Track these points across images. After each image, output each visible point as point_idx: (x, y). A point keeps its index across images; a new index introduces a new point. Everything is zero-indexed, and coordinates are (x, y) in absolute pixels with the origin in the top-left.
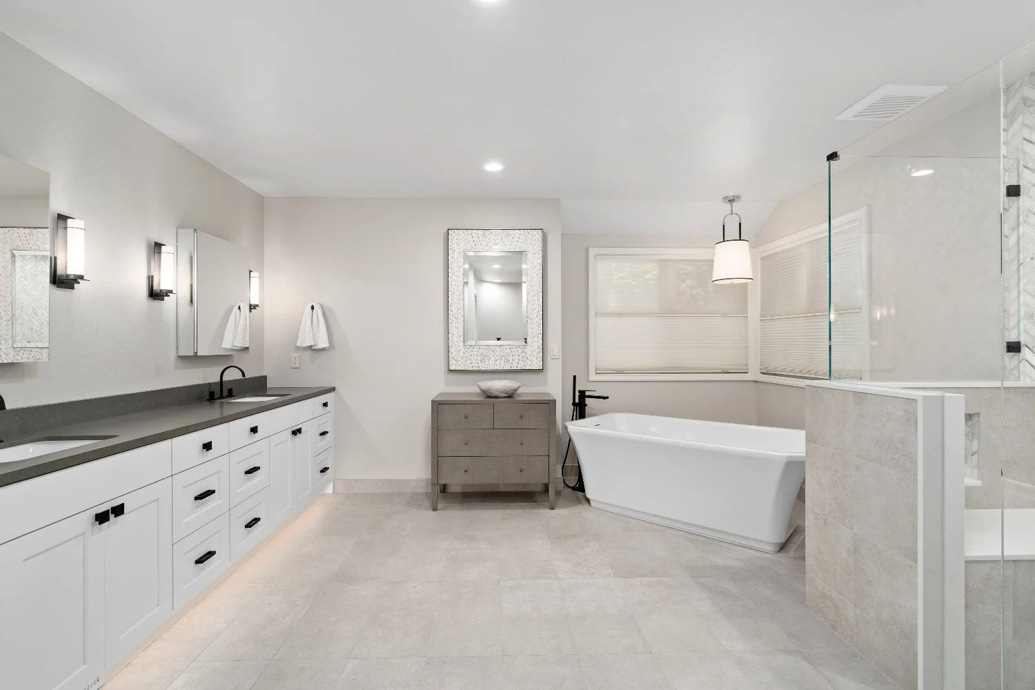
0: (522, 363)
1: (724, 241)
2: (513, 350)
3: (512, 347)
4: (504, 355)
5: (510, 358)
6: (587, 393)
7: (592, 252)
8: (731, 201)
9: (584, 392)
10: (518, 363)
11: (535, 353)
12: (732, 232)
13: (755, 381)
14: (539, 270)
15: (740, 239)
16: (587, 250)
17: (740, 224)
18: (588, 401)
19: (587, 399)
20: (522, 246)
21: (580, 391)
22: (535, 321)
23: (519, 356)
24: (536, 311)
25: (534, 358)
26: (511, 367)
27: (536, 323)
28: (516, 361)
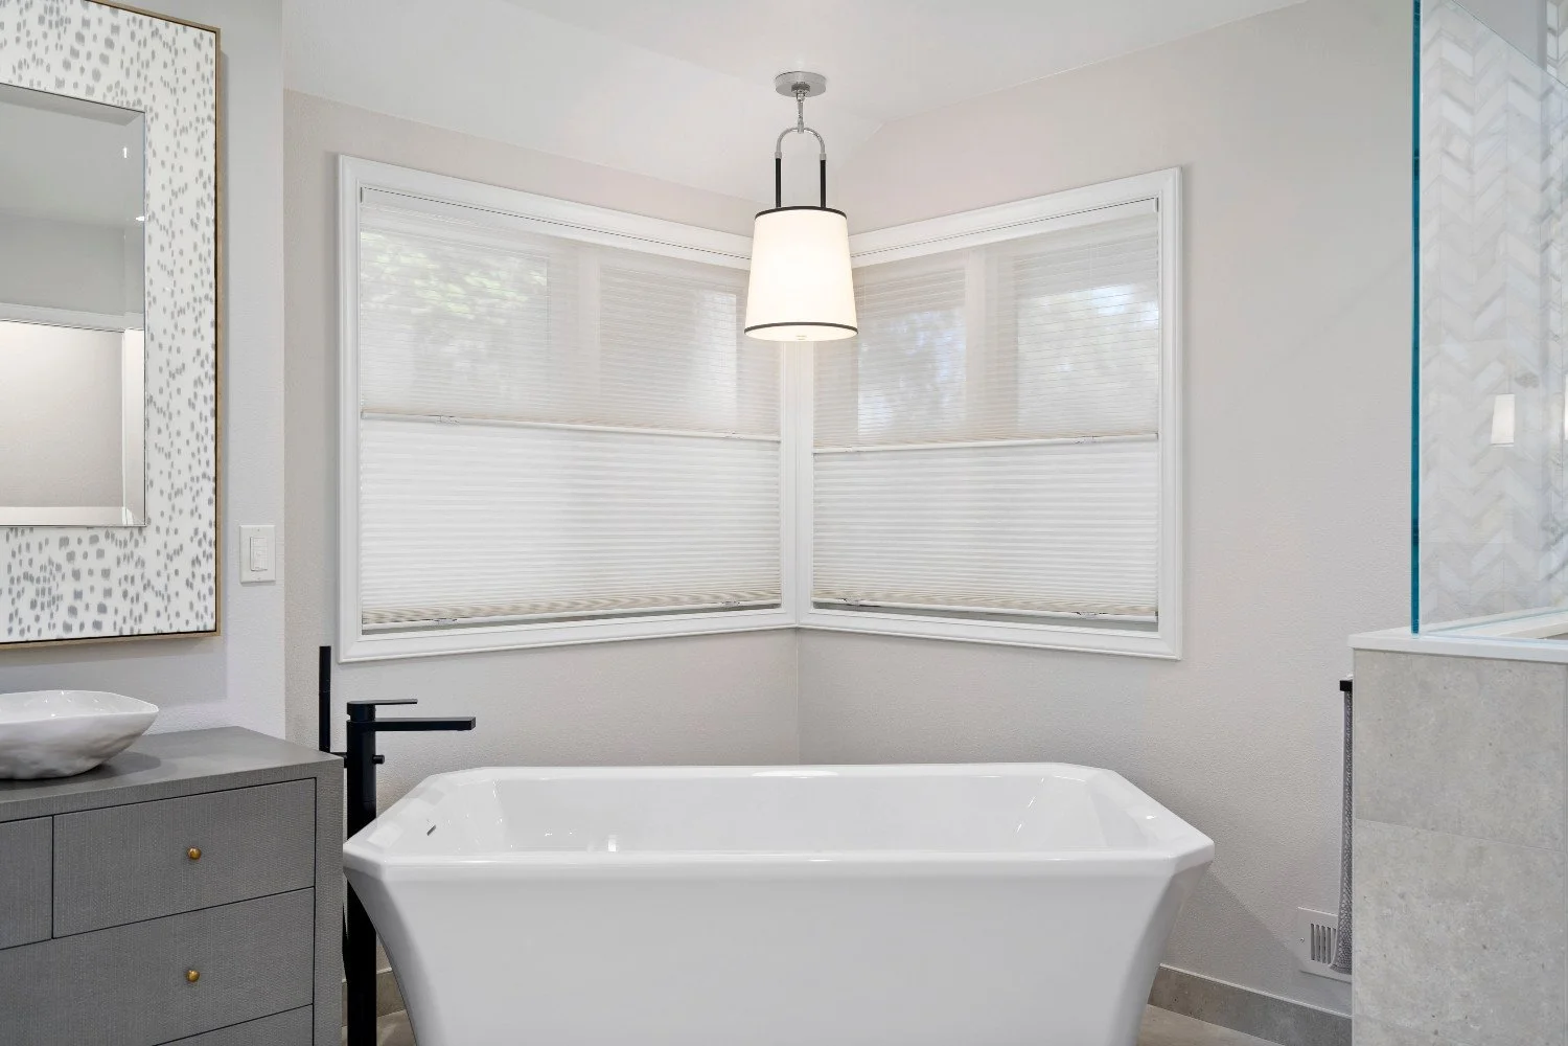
0: (125, 607)
1: (779, 208)
2: (79, 551)
3: (73, 535)
4: (35, 572)
5: (66, 588)
6: (381, 714)
7: (351, 174)
8: (800, 89)
9: (370, 708)
10: (102, 609)
11: (182, 563)
12: (801, 183)
13: (797, 630)
14: (200, 203)
15: (823, 208)
16: (333, 163)
17: (823, 163)
18: (383, 742)
19: (378, 734)
20: (128, 85)
21: (352, 708)
22: (181, 423)
23: (106, 573)
24: (185, 381)
25: (177, 584)
26: (68, 628)
27: (187, 434)
28: (94, 599)
